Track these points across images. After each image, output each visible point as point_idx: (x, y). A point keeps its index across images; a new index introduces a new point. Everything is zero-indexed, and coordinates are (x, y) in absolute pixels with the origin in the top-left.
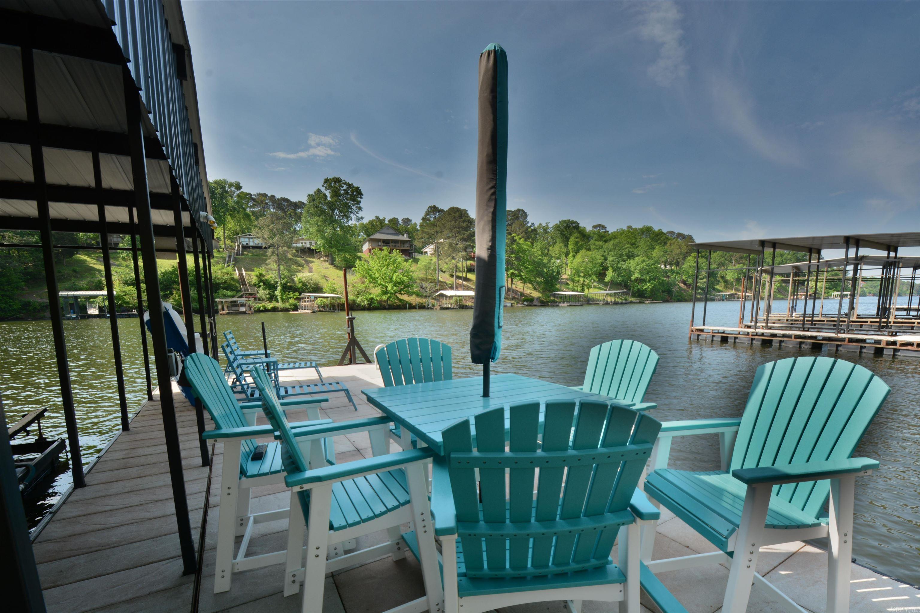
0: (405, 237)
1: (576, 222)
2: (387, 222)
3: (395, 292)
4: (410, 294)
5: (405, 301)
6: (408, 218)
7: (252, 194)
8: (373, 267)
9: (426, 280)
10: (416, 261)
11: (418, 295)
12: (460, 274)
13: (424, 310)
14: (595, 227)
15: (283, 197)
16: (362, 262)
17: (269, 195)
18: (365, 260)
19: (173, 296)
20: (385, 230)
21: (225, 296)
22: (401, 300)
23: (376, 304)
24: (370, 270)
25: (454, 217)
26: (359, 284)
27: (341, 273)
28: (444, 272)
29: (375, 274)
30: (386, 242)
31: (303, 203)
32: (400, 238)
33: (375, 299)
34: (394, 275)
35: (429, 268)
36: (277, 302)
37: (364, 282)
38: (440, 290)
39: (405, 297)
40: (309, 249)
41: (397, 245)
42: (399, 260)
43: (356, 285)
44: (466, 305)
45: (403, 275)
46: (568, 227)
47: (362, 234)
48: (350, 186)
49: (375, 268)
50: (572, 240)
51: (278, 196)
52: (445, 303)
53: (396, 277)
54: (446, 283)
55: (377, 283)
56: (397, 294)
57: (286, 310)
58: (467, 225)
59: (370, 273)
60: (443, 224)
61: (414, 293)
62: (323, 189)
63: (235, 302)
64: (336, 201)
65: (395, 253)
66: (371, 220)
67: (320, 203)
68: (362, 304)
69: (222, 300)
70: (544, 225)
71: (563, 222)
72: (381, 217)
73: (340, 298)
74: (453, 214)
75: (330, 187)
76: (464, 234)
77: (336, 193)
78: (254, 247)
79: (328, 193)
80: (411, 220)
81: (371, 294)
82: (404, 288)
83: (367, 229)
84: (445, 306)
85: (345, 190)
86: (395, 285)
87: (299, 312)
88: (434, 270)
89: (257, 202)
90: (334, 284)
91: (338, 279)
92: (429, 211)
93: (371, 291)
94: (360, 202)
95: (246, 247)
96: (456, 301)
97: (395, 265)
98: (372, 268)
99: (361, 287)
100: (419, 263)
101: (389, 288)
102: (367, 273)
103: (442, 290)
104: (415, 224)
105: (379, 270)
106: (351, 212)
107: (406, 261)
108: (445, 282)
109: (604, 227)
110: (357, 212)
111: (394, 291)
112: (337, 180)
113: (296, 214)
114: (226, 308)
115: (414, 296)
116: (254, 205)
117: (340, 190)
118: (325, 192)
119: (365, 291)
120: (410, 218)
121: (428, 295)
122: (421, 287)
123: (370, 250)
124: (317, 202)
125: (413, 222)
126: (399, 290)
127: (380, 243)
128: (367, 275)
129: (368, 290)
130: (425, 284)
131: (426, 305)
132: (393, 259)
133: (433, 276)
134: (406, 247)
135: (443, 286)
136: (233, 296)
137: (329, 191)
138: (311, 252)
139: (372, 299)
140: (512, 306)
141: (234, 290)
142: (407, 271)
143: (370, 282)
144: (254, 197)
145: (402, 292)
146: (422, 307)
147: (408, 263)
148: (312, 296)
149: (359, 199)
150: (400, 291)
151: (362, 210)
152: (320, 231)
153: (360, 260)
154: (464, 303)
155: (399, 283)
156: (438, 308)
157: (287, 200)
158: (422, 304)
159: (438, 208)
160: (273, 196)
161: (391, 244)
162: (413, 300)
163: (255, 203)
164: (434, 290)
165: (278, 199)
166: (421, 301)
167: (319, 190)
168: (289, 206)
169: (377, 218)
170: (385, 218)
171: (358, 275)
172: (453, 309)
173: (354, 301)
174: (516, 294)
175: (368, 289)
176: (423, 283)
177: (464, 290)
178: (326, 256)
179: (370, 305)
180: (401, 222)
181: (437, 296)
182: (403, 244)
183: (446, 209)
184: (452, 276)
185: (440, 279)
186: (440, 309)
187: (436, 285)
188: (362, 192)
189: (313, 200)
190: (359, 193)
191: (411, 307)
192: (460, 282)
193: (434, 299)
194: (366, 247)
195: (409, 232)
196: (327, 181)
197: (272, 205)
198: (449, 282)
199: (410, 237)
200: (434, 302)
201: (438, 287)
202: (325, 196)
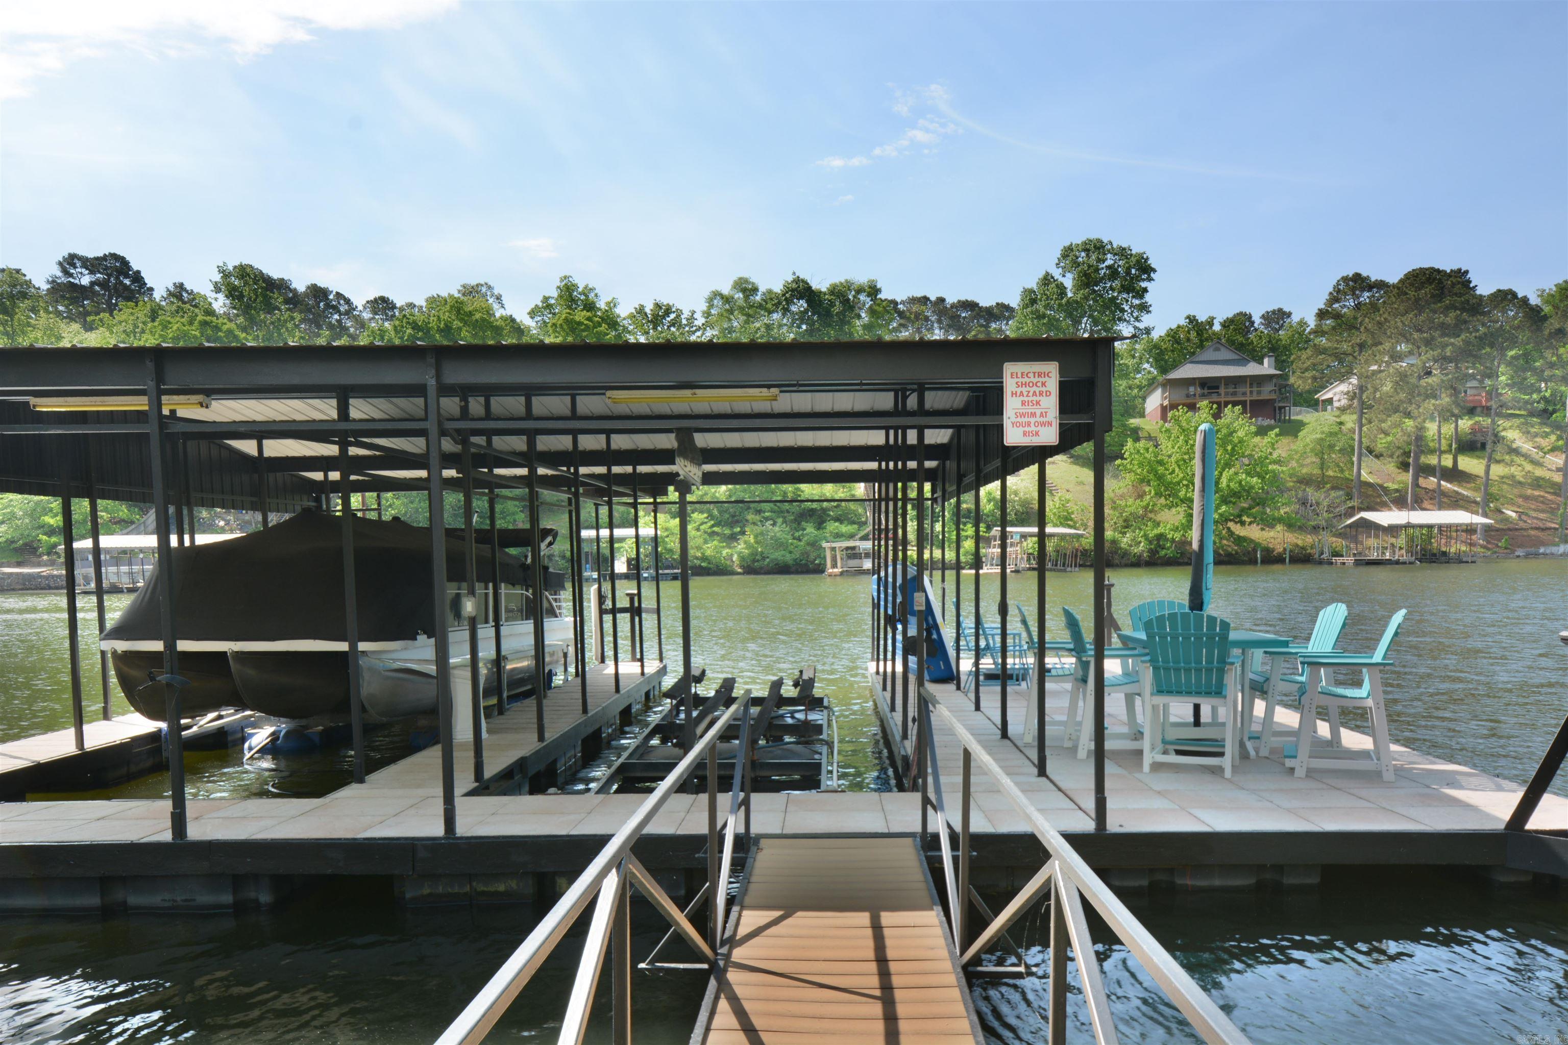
0: (1267, 367)
2: (1217, 327)
3: (1225, 519)
4: (1268, 523)
5: (1252, 541)
6: (1280, 310)
7: (899, 301)
8: (1170, 456)
9: (1319, 483)
10: (1292, 429)
11: (1290, 525)
12: (1433, 460)
13: (1309, 566)
15: (963, 298)
16: (1141, 444)
17: (933, 298)
18: (1150, 438)
19: (746, 538)
20: (1209, 354)
21: (838, 536)
22: (1240, 540)
23: (1169, 551)
24: (1161, 463)
25: (1417, 300)
26: (1130, 501)
27: (1088, 475)
28: (1378, 456)
29: (1173, 472)
30: (1209, 385)
31: (1007, 308)
32: (1252, 369)
33: (1170, 536)
34: (1225, 474)
35: (1331, 447)
37: (1141, 496)
38: (1361, 509)
39: (1253, 532)
41: (1240, 390)
42: (1241, 434)
43: (1123, 503)
44: (1444, 554)
45: (1248, 474)
47: (1146, 366)
48: (1122, 252)
49: (1173, 459)
51: (951, 299)
52: (1373, 547)
53: (1230, 480)
54: (1386, 490)
55: (1175, 496)
56: (1231, 525)
58: (1457, 317)
59: (1161, 469)
60: (1379, 323)
61: (1280, 520)
62: (1056, 273)
63: (853, 548)
64: (1086, 298)
65: (1230, 413)
66: (1174, 326)
67: (1047, 307)
68: (1136, 550)
69: (834, 545)
72: (1202, 318)
73: (1081, 536)
74: (1412, 293)
75: (1074, 265)
76: (1444, 346)
77: (1087, 279)
79: (1068, 281)
80: (1289, 315)
81: (1158, 524)
82: (1250, 508)
83: (1162, 352)
84: (1374, 556)
85: (1108, 267)
86: (1225, 501)
87: (985, 570)
88: (1348, 451)
89: (909, 319)
90: (1068, 501)
91: (1079, 488)
92: (1339, 291)
93: (1158, 518)
94: (1145, 290)
96: (1411, 540)
97: (1229, 448)
98: (1166, 459)
99: (1133, 506)
100: (1301, 434)
102: (1153, 470)
103: (1369, 508)
104: (1302, 323)
106: (1120, 319)
107: (1262, 431)
108: (1381, 486)
110: (1137, 319)
111: (1221, 515)
112: (1097, 247)
114: (839, 564)
115: (1279, 527)
116: (901, 325)
117: (1097, 270)
118: (1061, 279)
119: (1146, 516)
120: (1286, 309)
121: (1324, 523)
122: (1304, 503)
123: (1164, 410)
124: (1040, 307)
125: (1295, 318)
126: (1236, 512)
127: (1192, 389)
128: (1151, 476)
129: (1150, 515)
130: (1312, 494)
131: (1315, 552)
132: (1224, 431)
133: (1342, 471)
134: (1267, 392)
135: (1373, 496)
136: (851, 536)
137: (1069, 276)
139: (1160, 537)
141: (853, 523)
142: (1261, 461)
143: (1159, 494)
144: (901, 307)
145: (1245, 518)
146: (1302, 558)
147: (1267, 439)
148: (1017, 533)
149: (1144, 284)
150: (1240, 516)
151: (1149, 312)
153: (1137, 439)
154: (1438, 544)
155: (1236, 494)
156: (1350, 560)
157: (970, 305)
158: (1303, 548)
159: (1368, 278)
160: (941, 300)
161: (1222, 390)
162: (1277, 538)
163: (902, 321)
164: (1342, 509)
165: (953, 305)
166: (1300, 543)
167: (1047, 280)
168: (975, 318)
169: (1192, 319)
170: (1213, 319)
171: (1129, 478)
172: (1397, 562)
173: (1114, 542)
175: (1151, 512)
176: (1309, 490)
177: (1441, 507)
179: (1153, 552)
180: (1257, 320)
181: (1350, 526)
182: (1259, 385)
183: (1393, 278)
184: (1404, 466)
185: (1365, 476)
186: (1358, 563)
187: (1350, 497)
188: (1153, 262)
189: (1033, 301)
190: (1145, 269)
191: (1271, 558)
192: (1431, 482)
193: (1340, 535)
194: (1155, 401)
195: (1280, 352)
196: (1068, 252)
197: (939, 321)
198: (1392, 486)
199: (1280, 364)
200: (1339, 543)
201: (1355, 503)
202: (1062, 289)
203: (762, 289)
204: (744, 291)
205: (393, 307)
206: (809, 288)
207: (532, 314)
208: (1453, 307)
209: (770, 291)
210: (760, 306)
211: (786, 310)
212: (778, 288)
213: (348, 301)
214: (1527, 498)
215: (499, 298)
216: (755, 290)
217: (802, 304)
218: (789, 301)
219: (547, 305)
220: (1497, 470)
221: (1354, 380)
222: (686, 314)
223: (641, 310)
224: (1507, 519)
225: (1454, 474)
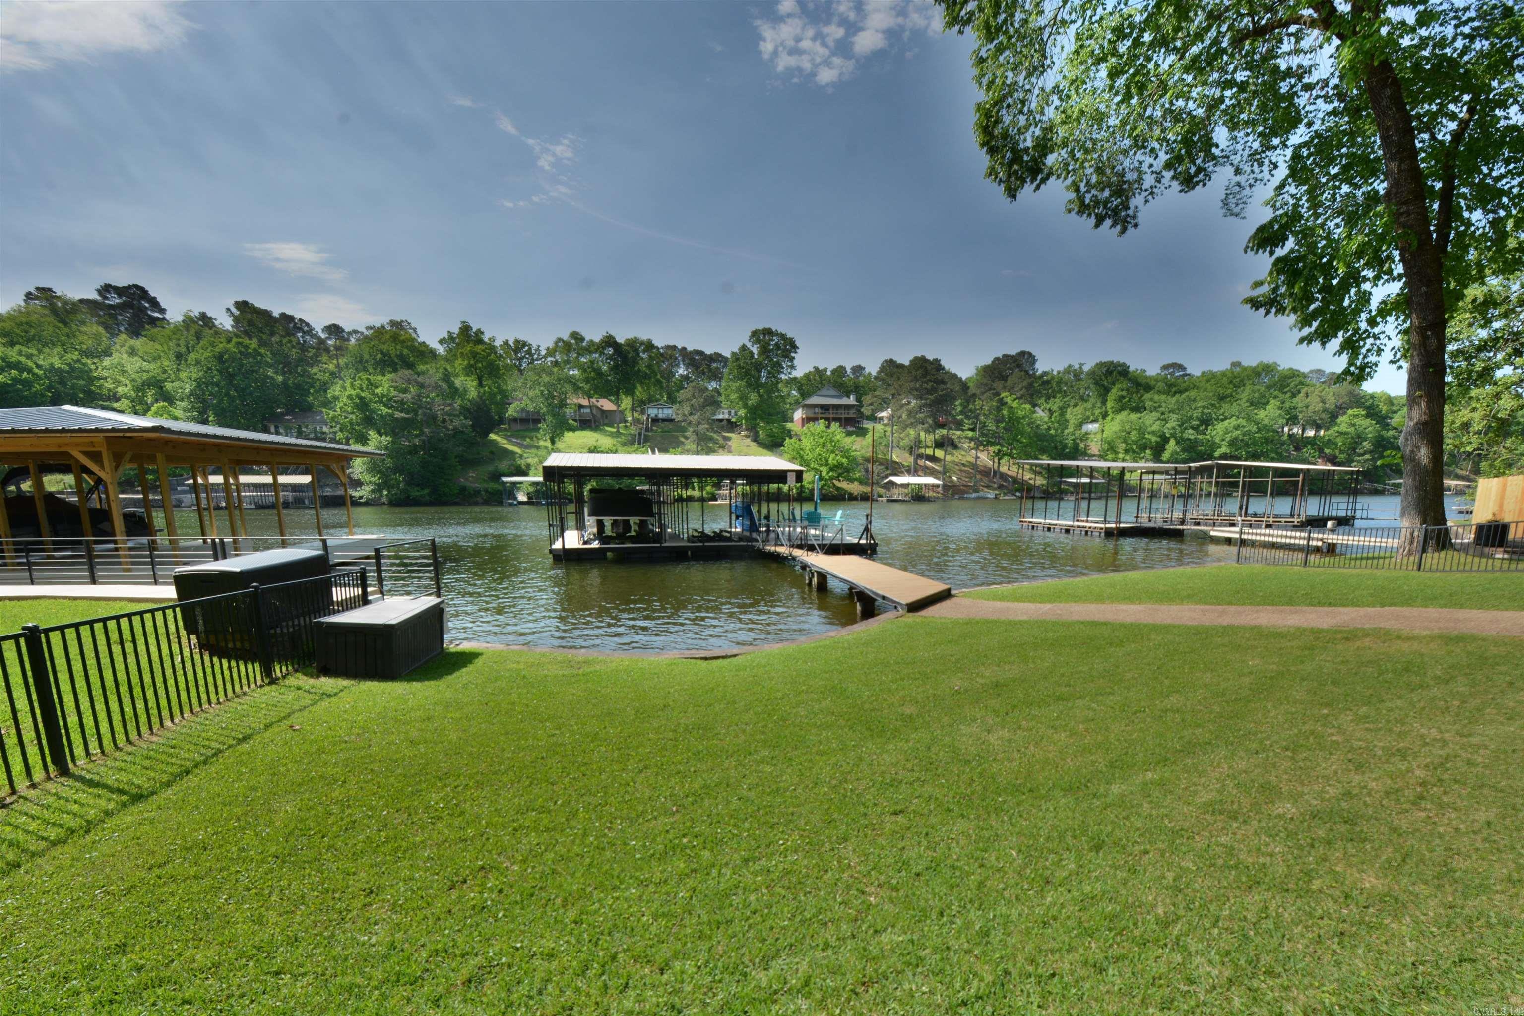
0: (852, 400)
1: (1124, 364)
2: (829, 373)
3: (832, 479)
4: (852, 480)
5: (843, 489)
6: (860, 365)
7: (660, 347)
9: (873, 461)
10: (863, 433)
11: (861, 482)
12: (922, 451)
13: (867, 501)
14: (1165, 367)
15: (696, 348)
16: (793, 440)
17: (679, 347)
18: (796, 436)
20: (825, 391)
22: (838, 489)
24: (802, 449)
28: (900, 449)
29: (807, 454)
30: (825, 408)
32: (844, 401)
33: (807, 486)
34: (831, 456)
35: (880, 443)
36: (693, 489)
38: (891, 475)
39: (844, 485)
40: (729, 420)
41: (839, 412)
42: (839, 436)
45: (842, 457)
46: (1109, 372)
47: (794, 392)
48: (783, 336)
49: (807, 446)
50: (1114, 394)
51: (690, 348)
52: (896, 494)
53: (834, 459)
54: (902, 466)
55: (809, 467)
56: (834, 481)
57: (702, 500)
59: (802, 453)
60: (900, 385)
61: (856, 479)
62: (749, 345)
64: (764, 360)
65: (835, 426)
66: (807, 373)
67: (745, 362)
70: (1077, 366)
71: (1101, 365)
72: (821, 368)
75: (758, 341)
76: (928, 399)
77: (764, 350)
78: (664, 420)
79: (755, 350)
80: (864, 368)
82: (843, 473)
84: (895, 497)
85: (776, 344)
86: (831, 470)
87: (719, 502)
88: (887, 446)
89: (665, 357)
92: (884, 366)
94: (794, 357)
95: (655, 420)
96: (911, 490)
97: (833, 443)
98: (804, 446)
100: (867, 436)
101: (824, 474)
102: (798, 453)
103: (895, 475)
104: (870, 374)
105: (812, 450)
106: (782, 372)
107: (849, 435)
108: (900, 464)
109: (1181, 367)
110: (789, 372)
111: (830, 477)
112: (768, 332)
113: (710, 370)
115: (856, 483)
117: (770, 344)
118: (751, 348)
120: (863, 365)
121: (875, 481)
122: (867, 471)
123: (803, 421)
124: (741, 362)
125: (867, 371)
126: (837, 475)
127: (816, 410)
128: (797, 457)
130: (870, 467)
131: (871, 495)
132: (831, 434)
133: (884, 455)
134: (852, 414)
135: (896, 469)
137: (756, 346)
138: (731, 426)
139: (802, 487)
140: (996, 498)
142: (848, 451)
144: (662, 350)
145: (840, 478)
146: (865, 498)
147: (851, 439)
149: (793, 354)
150: (838, 477)
151: (795, 367)
152: (743, 398)
153: (790, 435)
154: (924, 493)
155: (836, 466)
156: (884, 499)
157: (700, 353)
158: (866, 493)
159: (896, 362)
160: (684, 349)
161: (831, 412)
162: (855, 488)
163: (662, 359)
164: (883, 475)
165: (691, 352)
166: (864, 490)
167: (744, 348)
168: (703, 360)
169: (816, 368)
170: (826, 368)
172: (904, 501)
174: (1006, 480)
176: (869, 465)
177: (925, 475)
178: (747, 429)
180: (849, 370)
181: (886, 483)
182: (848, 410)
183: (906, 363)
184: (911, 454)
185: (895, 458)
186: (888, 501)
187: (887, 468)
188: (798, 344)
189: (737, 359)
190: (794, 347)
191: (852, 498)
192: (921, 462)
193: (883, 487)
194: (798, 415)
195: (859, 390)
196: (755, 334)
197: (683, 360)
198: (906, 464)
199: (858, 400)
200: (882, 491)
201: (889, 472)
202: (752, 353)
203: (587, 338)
204: (576, 339)
205: (343, 331)
206: (615, 342)
207: (441, 342)
208: (930, 381)
209: (592, 341)
210: (587, 350)
211: (602, 353)
212: (597, 339)
213: (308, 325)
214: (961, 471)
215: (415, 330)
216: (583, 339)
217: (610, 351)
218: (604, 348)
219: (451, 338)
220: (948, 458)
221: (889, 410)
222: (535, 347)
223: (506, 343)
224: (952, 481)
225: (933, 459)
